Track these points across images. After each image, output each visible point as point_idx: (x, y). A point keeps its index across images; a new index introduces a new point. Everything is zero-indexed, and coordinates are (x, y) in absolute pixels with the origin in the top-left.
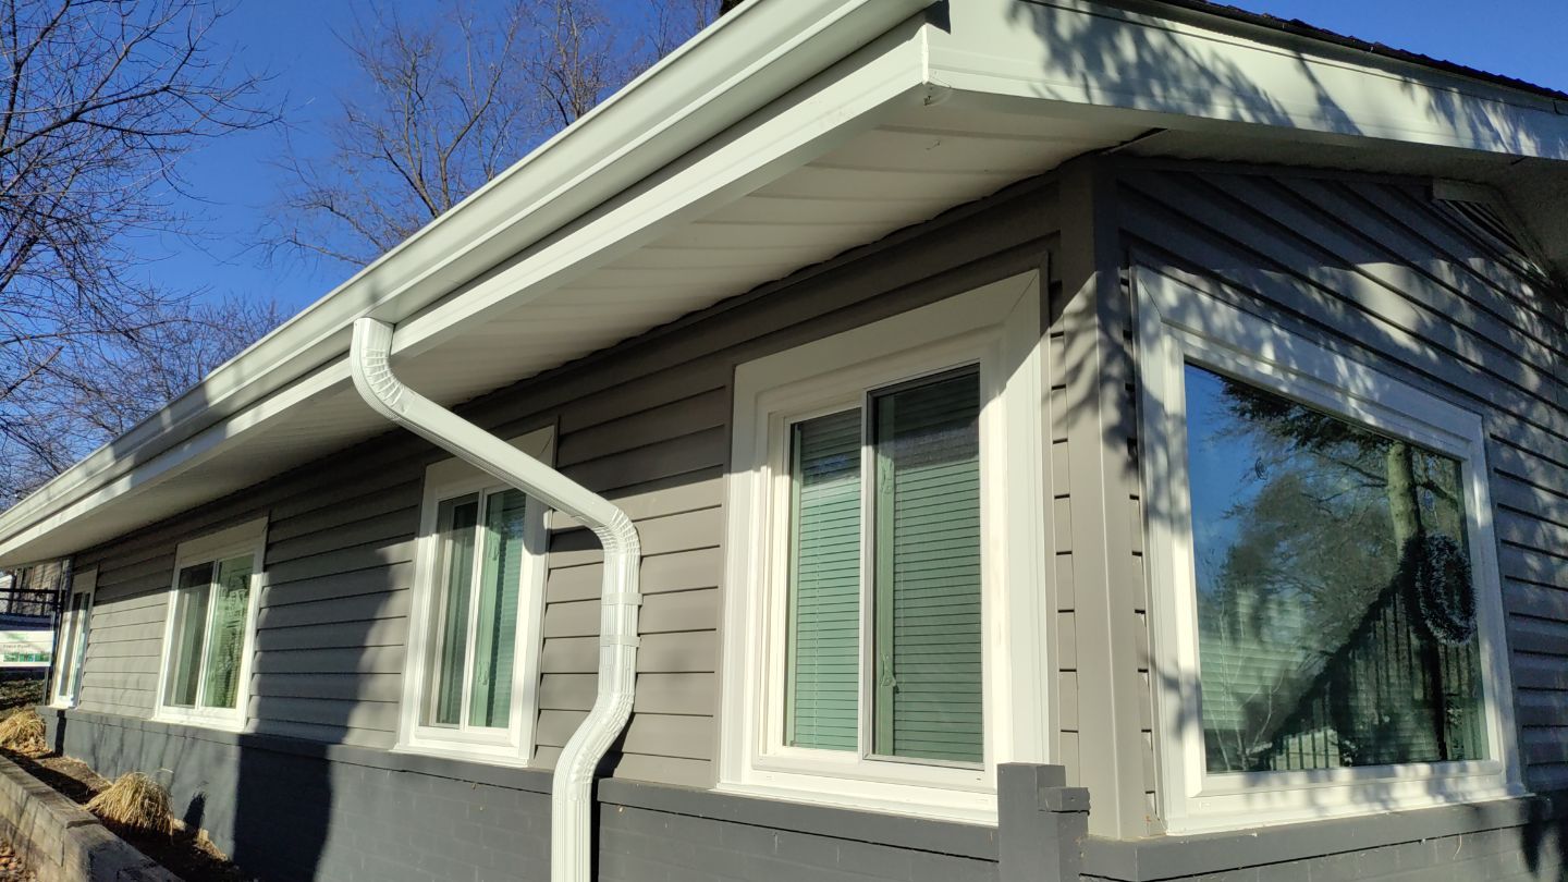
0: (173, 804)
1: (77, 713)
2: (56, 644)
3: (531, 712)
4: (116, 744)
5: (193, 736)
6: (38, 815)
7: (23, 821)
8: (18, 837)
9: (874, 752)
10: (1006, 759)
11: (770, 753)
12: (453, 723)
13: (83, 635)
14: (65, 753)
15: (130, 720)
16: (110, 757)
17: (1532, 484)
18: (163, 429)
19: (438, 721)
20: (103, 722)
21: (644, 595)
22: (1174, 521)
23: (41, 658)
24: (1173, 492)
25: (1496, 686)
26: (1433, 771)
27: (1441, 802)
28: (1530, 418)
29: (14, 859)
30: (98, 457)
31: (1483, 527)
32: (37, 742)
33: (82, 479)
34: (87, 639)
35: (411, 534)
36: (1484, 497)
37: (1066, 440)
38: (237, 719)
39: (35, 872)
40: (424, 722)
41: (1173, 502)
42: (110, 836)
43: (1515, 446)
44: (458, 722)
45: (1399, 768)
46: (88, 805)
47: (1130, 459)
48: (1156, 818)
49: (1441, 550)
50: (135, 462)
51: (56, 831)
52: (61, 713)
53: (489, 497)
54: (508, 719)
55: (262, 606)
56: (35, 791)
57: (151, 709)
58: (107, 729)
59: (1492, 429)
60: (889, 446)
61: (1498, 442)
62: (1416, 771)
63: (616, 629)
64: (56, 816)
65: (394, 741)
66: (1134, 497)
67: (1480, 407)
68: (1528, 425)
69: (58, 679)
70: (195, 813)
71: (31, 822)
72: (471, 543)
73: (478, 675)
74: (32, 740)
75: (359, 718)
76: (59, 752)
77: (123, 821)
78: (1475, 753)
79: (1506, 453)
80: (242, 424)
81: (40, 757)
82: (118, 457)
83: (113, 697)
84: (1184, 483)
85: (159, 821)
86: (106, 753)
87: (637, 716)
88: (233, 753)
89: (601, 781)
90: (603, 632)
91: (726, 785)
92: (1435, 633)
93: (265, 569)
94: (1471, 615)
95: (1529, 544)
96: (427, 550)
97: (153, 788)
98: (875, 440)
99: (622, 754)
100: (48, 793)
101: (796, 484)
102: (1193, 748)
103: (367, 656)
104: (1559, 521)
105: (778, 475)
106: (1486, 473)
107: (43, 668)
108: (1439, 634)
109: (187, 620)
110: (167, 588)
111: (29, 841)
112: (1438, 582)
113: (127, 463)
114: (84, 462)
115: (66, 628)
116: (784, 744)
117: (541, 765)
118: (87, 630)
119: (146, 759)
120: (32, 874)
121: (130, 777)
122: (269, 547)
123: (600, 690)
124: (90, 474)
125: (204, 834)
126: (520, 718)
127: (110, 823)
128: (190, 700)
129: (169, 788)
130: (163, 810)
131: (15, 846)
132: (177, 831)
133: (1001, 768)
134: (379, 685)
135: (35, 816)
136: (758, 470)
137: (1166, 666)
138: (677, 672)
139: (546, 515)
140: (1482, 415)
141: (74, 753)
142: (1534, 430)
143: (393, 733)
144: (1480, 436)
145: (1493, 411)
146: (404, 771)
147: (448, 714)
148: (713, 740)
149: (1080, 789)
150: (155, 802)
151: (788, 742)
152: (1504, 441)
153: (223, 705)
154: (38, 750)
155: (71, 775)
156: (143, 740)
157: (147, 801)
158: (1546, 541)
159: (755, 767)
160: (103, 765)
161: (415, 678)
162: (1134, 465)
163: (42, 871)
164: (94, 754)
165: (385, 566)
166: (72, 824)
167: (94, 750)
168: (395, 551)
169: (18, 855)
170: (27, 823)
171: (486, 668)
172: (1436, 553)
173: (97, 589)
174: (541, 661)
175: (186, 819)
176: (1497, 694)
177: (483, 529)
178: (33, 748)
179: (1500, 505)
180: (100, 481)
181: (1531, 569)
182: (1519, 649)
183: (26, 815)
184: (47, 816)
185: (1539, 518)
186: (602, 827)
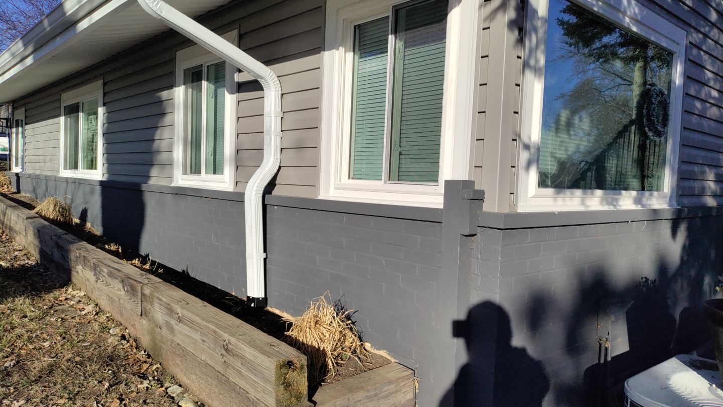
0: (73, 212)
1: (25, 174)
2: (10, 142)
3: (233, 167)
4: (44, 188)
5: (79, 183)
6: (12, 215)
7: (6, 218)
8: (4, 225)
9: (389, 180)
10: (449, 178)
11: (342, 182)
12: (198, 173)
13: (22, 140)
14: (21, 191)
15: (49, 176)
16: (42, 193)
17: (704, 68)
18: (45, 29)
19: (191, 173)
20: (37, 177)
21: (284, 112)
22: (536, 70)
23: (4, 150)
24: (537, 57)
25: (672, 161)
26: (638, 194)
27: (639, 207)
28: (709, 36)
29: (4, 234)
30: (15, 46)
31: (678, 86)
32: (8, 187)
33: (10, 57)
34: (24, 141)
35: (171, 86)
36: (681, 72)
37: (489, 28)
38: (98, 174)
39: (14, 239)
40: (185, 173)
41: (537, 61)
42: (46, 223)
43: (700, 49)
44: (200, 173)
45: (623, 192)
46: (34, 211)
47: (519, 38)
48: (514, 204)
49: (657, 95)
50: (34, 47)
51: (21, 222)
52: (17, 174)
53: (208, 66)
54: (223, 171)
55: (105, 122)
56: (9, 205)
57: (58, 171)
58: (39, 181)
59: (691, 39)
60: (402, 35)
61: (692, 46)
62: (630, 194)
63: (271, 128)
64: (20, 215)
65: (171, 182)
66: (519, 57)
67: (687, 28)
68: (708, 39)
69: (14, 159)
70: (84, 216)
71: (9, 218)
72: (201, 90)
73: (208, 151)
74: (5, 186)
75: (154, 172)
76: (19, 192)
77: (51, 218)
78: (657, 189)
79: (695, 51)
80: (83, 25)
81: (10, 194)
82: (26, 45)
83: (40, 167)
84: (543, 52)
85: (67, 219)
86: (40, 191)
87: (282, 168)
88: (98, 189)
89: (266, 195)
90: (265, 131)
91: (322, 196)
92: (649, 134)
93: (104, 105)
94: (666, 126)
95: (698, 96)
96: (179, 93)
97: (63, 203)
98: (395, 32)
99: (276, 184)
100: (15, 206)
101: (357, 57)
102: (533, 177)
103: (156, 144)
104: (713, 86)
105: (348, 52)
106: (684, 61)
107: (6, 155)
108: (650, 134)
109: (70, 130)
110: (59, 116)
111: (10, 226)
112: (654, 110)
113: (30, 49)
114: (9, 49)
115: (14, 136)
116: (349, 178)
117: (238, 190)
118: (24, 137)
119: (59, 193)
120: (13, 240)
121: (52, 199)
122: (105, 94)
123: (265, 156)
124: (13, 55)
125: (89, 225)
126: (228, 171)
127: (45, 218)
128: (76, 167)
129: (71, 204)
130: (69, 213)
131: (4, 229)
132: (76, 224)
133: (446, 182)
134: (163, 157)
135: (11, 215)
136: (338, 49)
137: (525, 138)
138: (300, 148)
139: (236, 75)
140: (687, 32)
141: (26, 192)
142: (710, 41)
143: (171, 178)
144: (684, 42)
145: (692, 30)
146: (177, 194)
147: (195, 169)
148: (317, 177)
149: (481, 190)
150: (65, 211)
151: (351, 178)
152: (695, 46)
153: (92, 169)
154: (9, 191)
155: (25, 201)
156: (56, 185)
157: (61, 209)
158: (706, 95)
159: (336, 188)
160: (40, 196)
161: (179, 153)
162: (521, 41)
163: (17, 238)
164: (35, 192)
165: (161, 102)
166: (28, 218)
167: (34, 191)
168: (164, 94)
169: (6, 232)
170: (8, 219)
171: (212, 149)
172: (655, 96)
173: (26, 117)
174: (237, 144)
175: (80, 219)
176: (671, 163)
177: (206, 82)
178: (7, 190)
179: (688, 77)
180: (18, 59)
181: (697, 108)
182: (684, 144)
183: (7, 215)
184: (16, 215)
185: (704, 84)
186: (267, 215)
